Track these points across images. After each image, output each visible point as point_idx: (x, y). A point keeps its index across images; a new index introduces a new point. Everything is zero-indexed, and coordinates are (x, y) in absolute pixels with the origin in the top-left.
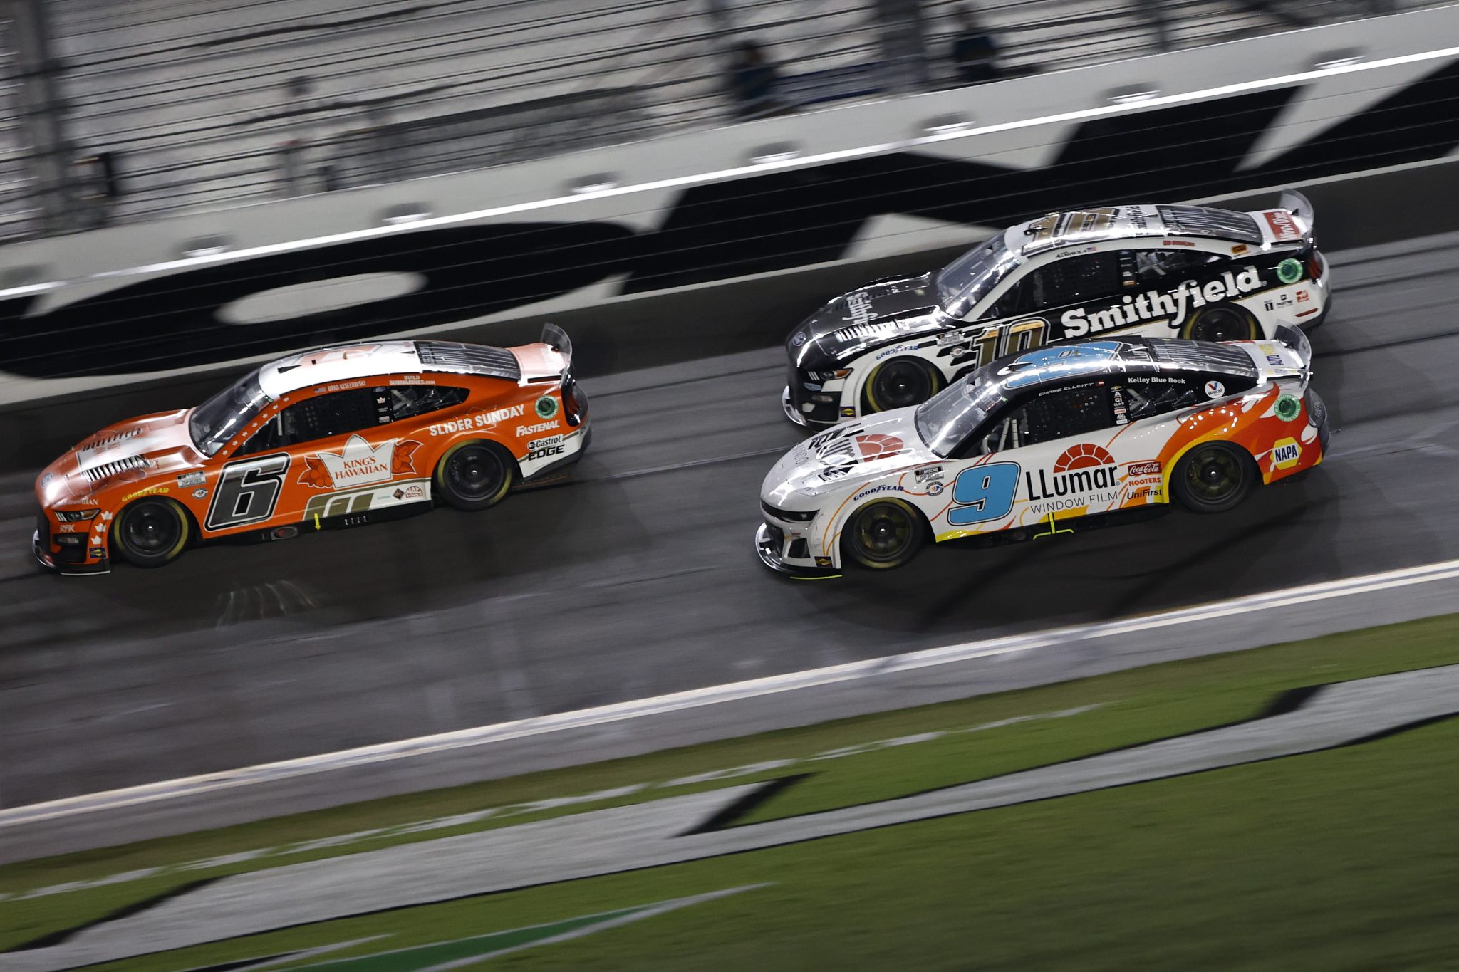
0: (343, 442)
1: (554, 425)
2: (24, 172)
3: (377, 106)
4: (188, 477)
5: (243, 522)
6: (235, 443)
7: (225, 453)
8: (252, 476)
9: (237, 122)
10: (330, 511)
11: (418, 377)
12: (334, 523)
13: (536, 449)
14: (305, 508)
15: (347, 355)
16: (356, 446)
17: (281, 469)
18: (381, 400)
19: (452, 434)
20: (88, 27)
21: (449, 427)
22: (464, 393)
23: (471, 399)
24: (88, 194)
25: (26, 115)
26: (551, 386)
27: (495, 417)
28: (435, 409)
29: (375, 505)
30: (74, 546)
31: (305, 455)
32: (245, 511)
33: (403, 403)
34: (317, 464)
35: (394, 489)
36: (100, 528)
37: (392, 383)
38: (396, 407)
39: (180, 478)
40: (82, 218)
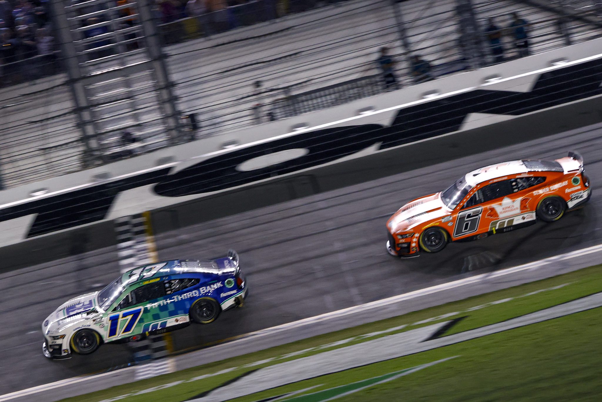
0: (502, 200)
1: (579, 187)
2: (164, 123)
3: (287, 89)
4: (445, 218)
5: (467, 233)
6: (461, 204)
7: (458, 208)
8: (469, 216)
9: (238, 99)
10: (499, 227)
11: (527, 174)
12: (500, 231)
13: (573, 197)
14: (489, 226)
15: (498, 168)
16: (506, 201)
17: (479, 212)
18: (514, 184)
19: (541, 195)
20: (181, 69)
21: (541, 191)
22: (544, 179)
23: (547, 180)
24: (186, 129)
25: (161, 102)
26: (576, 173)
27: (557, 186)
28: (534, 185)
29: (515, 223)
30: (405, 248)
31: (488, 206)
32: (467, 229)
33: (521, 183)
34: (492, 209)
35: (522, 216)
36: (415, 240)
37: (518, 177)
38: (520, 185)
39: (443, 218)
40: (185, 138)
